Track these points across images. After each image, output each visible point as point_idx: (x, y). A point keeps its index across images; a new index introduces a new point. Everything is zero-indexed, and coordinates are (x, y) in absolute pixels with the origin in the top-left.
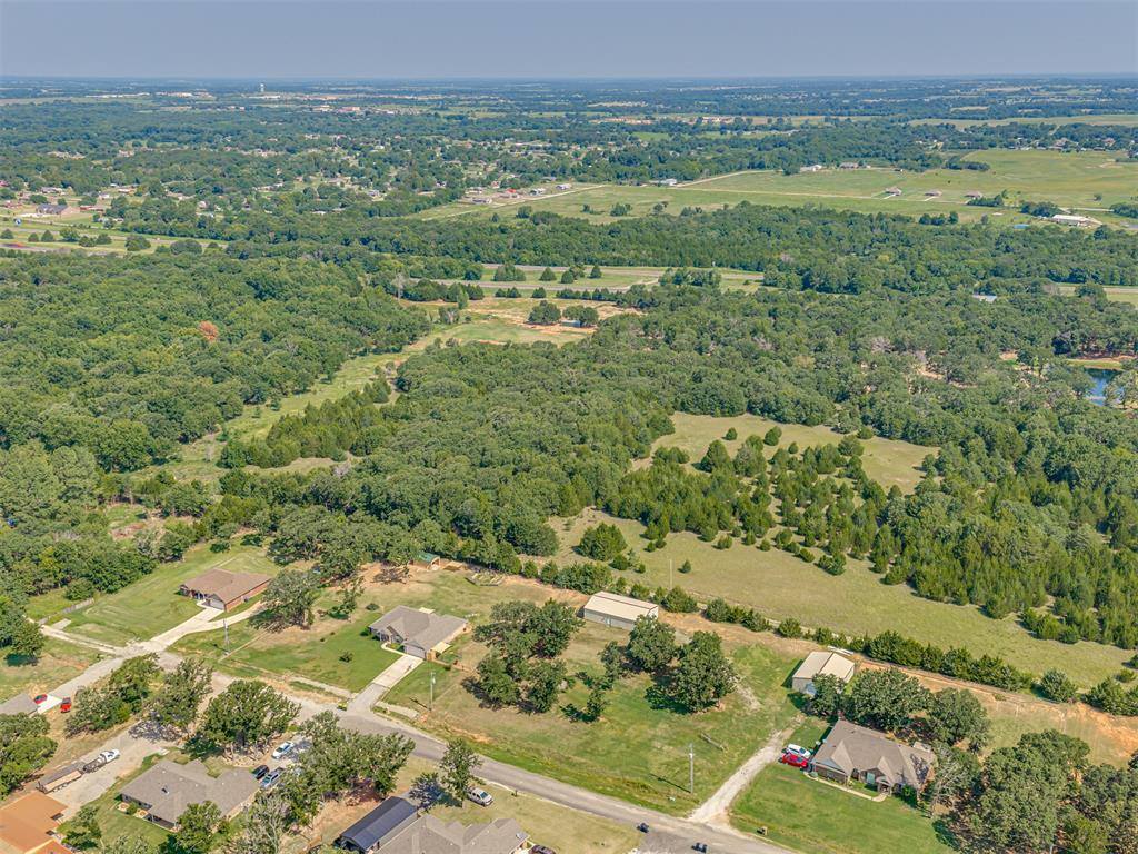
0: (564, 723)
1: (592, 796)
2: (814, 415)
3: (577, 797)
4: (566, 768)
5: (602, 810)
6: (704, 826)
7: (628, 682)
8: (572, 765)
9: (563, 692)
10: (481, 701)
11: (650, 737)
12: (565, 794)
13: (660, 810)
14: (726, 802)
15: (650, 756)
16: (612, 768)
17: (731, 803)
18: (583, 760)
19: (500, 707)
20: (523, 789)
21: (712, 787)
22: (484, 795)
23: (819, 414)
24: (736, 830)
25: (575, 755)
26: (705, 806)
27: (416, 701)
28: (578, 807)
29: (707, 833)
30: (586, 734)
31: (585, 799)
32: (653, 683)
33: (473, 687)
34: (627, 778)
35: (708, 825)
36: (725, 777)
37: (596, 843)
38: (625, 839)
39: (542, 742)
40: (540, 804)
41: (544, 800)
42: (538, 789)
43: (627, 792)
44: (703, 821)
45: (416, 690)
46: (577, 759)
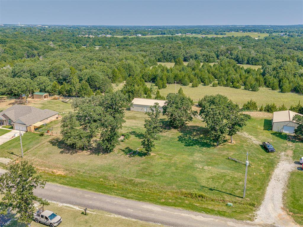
0: (125, 158)
1: (157, 208)
2: (211, 59)
3: (143, 210)
4: (129, 187)
7: (164, 134)
8: (135, 185)
9: (122, 141)
10: (61, 150)
11: (191, 162)
12: (131, 208)
13: (224, 215)
14: (279, 203)
15: (196, 174)
16: (169, 184)
17: (284, 204)
18: (144, 181)
19: (76, 152)
20: (92, 207)
21: (258, 192)
22: (53, 216)
23: (213, 59)
25: (136, 178)
26: (262, 208)
27: (12, 153)
28: (147, 220)
30: (143, 163)
31: (151, 212)
32: (180, 134)
33: (58, 143)
34: (184, 190)
39: (109, 171)
40: (109, 219)
41: (113, 216)
42: (106, 206)
43: (187, 202)
45: (14, 147)
46: (138, 180)
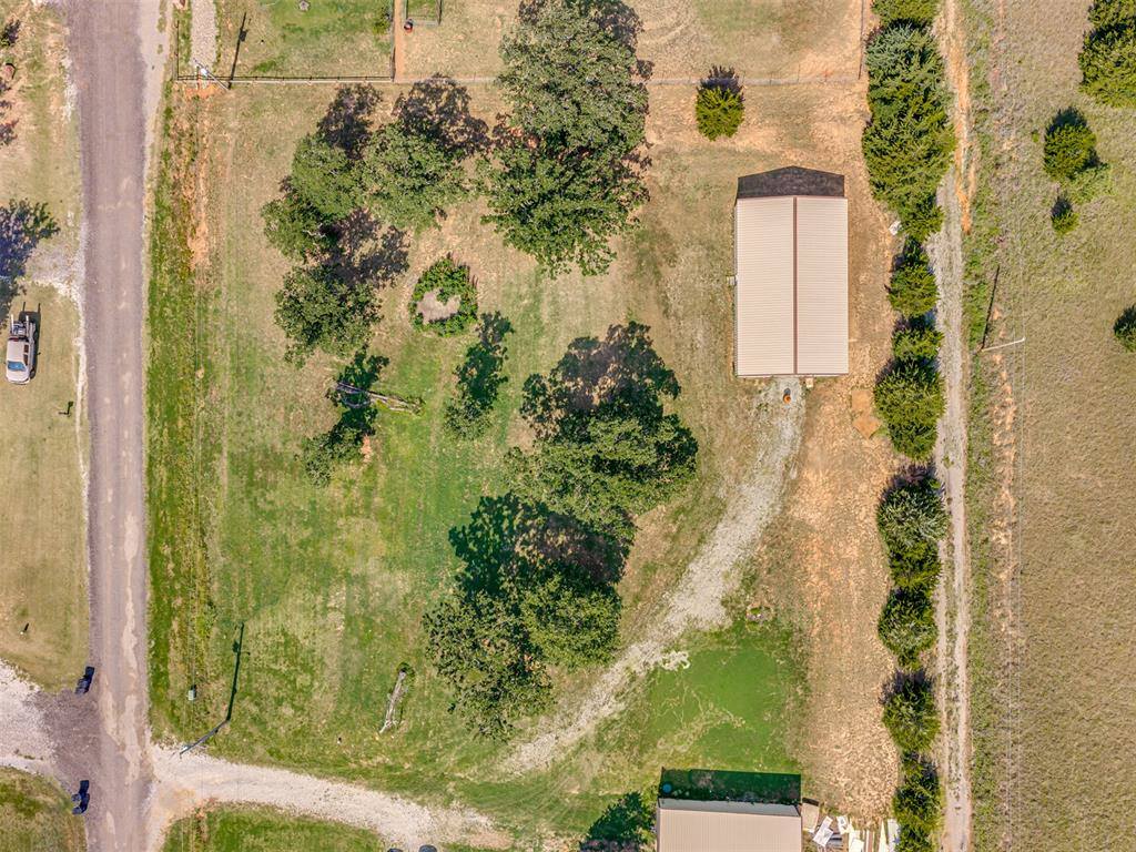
5: (106, 591)
6: (146, 782)
13: (155, 686)
14: (227, 794)
17: (230, 804)
18: (224, 480)
20: (93, 415)
21: (260, 749)
24: (162, 841)
25: (232, 456)
28: (92, 541)
29: (131, 793)
31: (119, 539)
35: (154, 788)
36: (298, 764)
37: (24, 614)
38: (55, 657)
40: (71, 466)
41: (84, 468)
42: (106, 441)
44: (159, 772)
46: (223, 464)
